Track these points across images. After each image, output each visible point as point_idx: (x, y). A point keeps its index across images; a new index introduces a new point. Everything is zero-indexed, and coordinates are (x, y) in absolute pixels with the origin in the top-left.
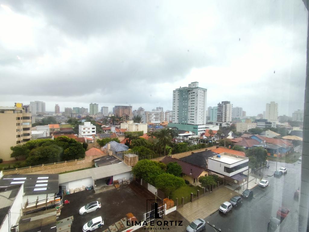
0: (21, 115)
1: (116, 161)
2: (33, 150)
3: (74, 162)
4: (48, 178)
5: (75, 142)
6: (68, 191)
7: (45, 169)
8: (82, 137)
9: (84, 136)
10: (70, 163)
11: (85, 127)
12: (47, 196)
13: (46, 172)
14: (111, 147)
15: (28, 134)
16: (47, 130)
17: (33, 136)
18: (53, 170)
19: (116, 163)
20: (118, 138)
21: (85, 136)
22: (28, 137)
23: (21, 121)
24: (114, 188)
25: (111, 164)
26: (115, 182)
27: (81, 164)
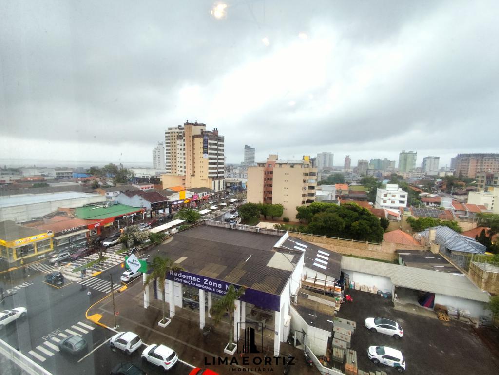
0: (308, 171)
1: (446, 267)
2: (316, 215)
3: (364, 244)
4: (329, 255)
5: (369, 214)
6: (352, 283)
7: (327, 243)
8: (380, 208)
9: (384, 208)
10: (357, 244)
11: (387, 193)
12: (326, 277)
13: (328, 247)
14: (437, 238)
15: (313, 195)
16: (333, 191)
17: (317, 198)
18: (336, 247)
19: (446, 271)
20: (457, 223)
21: (386, 207)
22: (313, 198)
23: (307, 178)
24: (434, 317)
25: (433, 269)
26: (439, 309)
27: (375, 251)
